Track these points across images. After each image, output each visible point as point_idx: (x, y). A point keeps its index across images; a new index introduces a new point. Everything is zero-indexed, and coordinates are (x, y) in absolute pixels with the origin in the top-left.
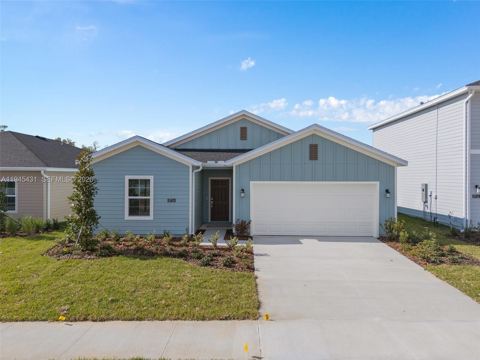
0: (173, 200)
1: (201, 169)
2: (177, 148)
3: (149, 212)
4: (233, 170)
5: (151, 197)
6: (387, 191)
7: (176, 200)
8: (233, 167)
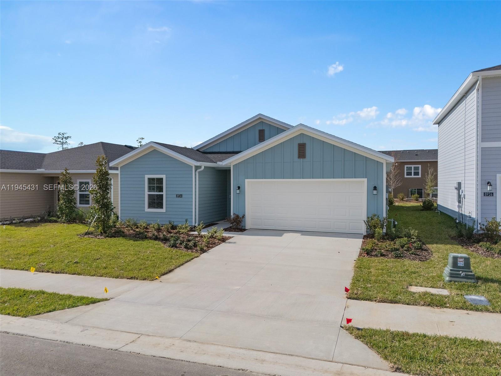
0: (180, 196)
1: (203, 168)
2: (205, 151)
3: (163, 205)
4: (230, 170)
5: (164, 193)
6: (375, 188)
7: (183, 195)
8: (230, 168)
